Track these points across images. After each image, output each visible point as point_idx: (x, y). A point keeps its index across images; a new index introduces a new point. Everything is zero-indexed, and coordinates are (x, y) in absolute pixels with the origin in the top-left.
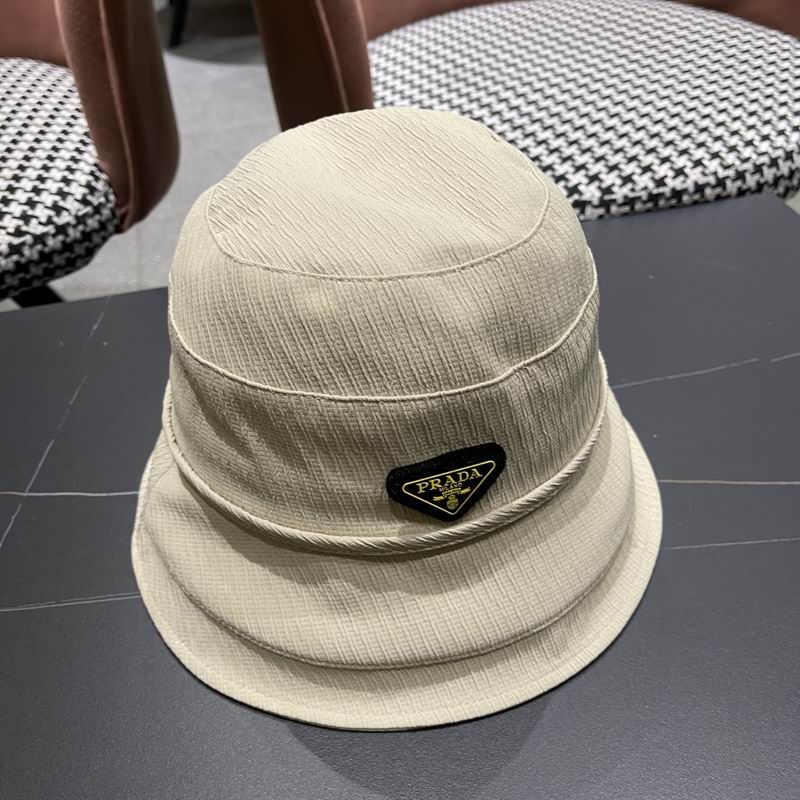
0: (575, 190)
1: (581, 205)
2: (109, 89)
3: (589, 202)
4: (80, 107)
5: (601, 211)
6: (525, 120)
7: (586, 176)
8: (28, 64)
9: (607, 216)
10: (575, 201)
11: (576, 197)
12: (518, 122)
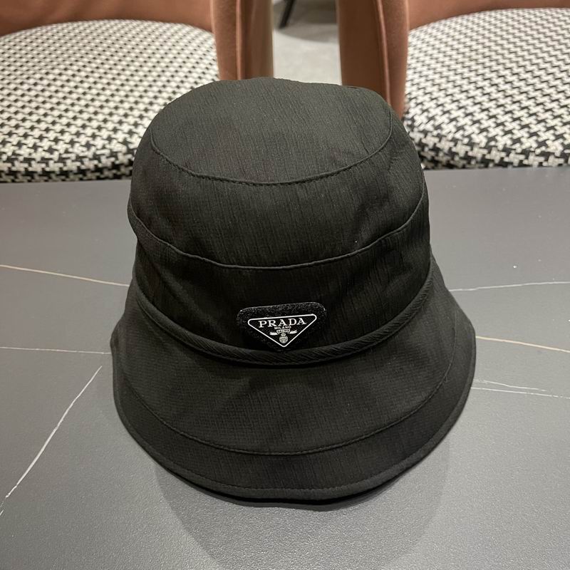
0: (543, 143)
1: (546, 155)
2: (235, 47)
3: (553, 154)
4: (216, 58)
5: (561, 161)
6: (515, 91)
7: (554, 135)
8: (188, 28)
9: (565, 165)
10: (542, 152)
11: (543, 148)
12: (509, 92)
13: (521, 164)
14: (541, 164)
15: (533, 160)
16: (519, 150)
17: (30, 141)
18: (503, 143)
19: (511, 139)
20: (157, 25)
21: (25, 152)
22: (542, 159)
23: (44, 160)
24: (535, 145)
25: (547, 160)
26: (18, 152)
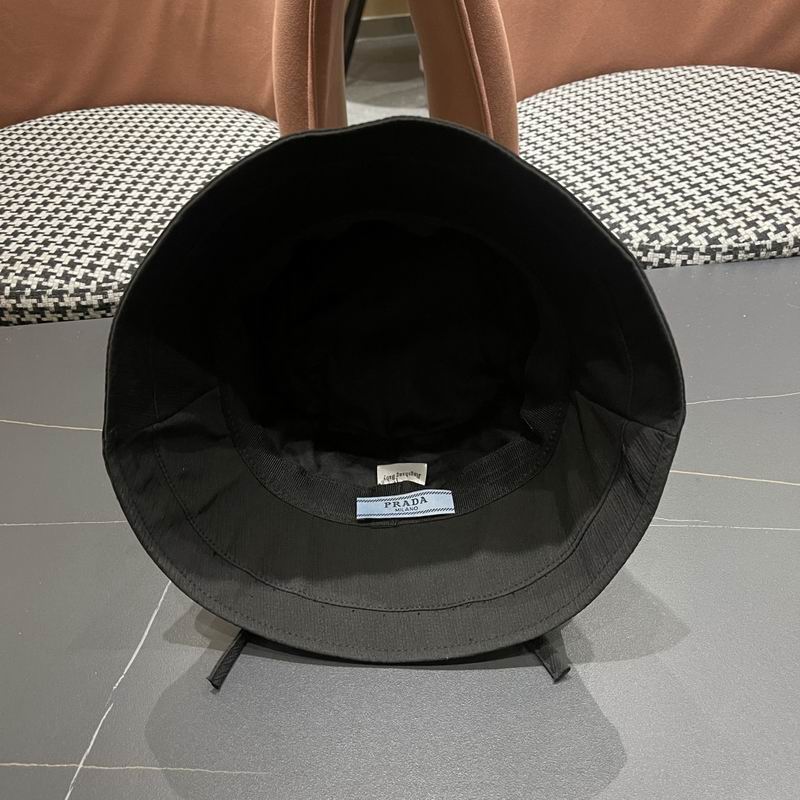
0: (685, 238)
1: (690, 252)
3: (698, 250)
5: (708, 258)
6: (648, 176)
7: (697, 227)
8: (235, 112)
9: (712, 262)
10: (684, 248)
11: (686, 244)
12: (641, 178)
13: (662, 264)
14: (684, 263)
15: (675, 258)
16: (658, 248)
17: (59, 270)
18: (639, 240)
19: (647, 234)
20: (194, 108)
21: (53, 283)
22: (685, 257)
23: (79, 292)
24: (676, 241)
25: (691, 258)
26: (44, 284)
